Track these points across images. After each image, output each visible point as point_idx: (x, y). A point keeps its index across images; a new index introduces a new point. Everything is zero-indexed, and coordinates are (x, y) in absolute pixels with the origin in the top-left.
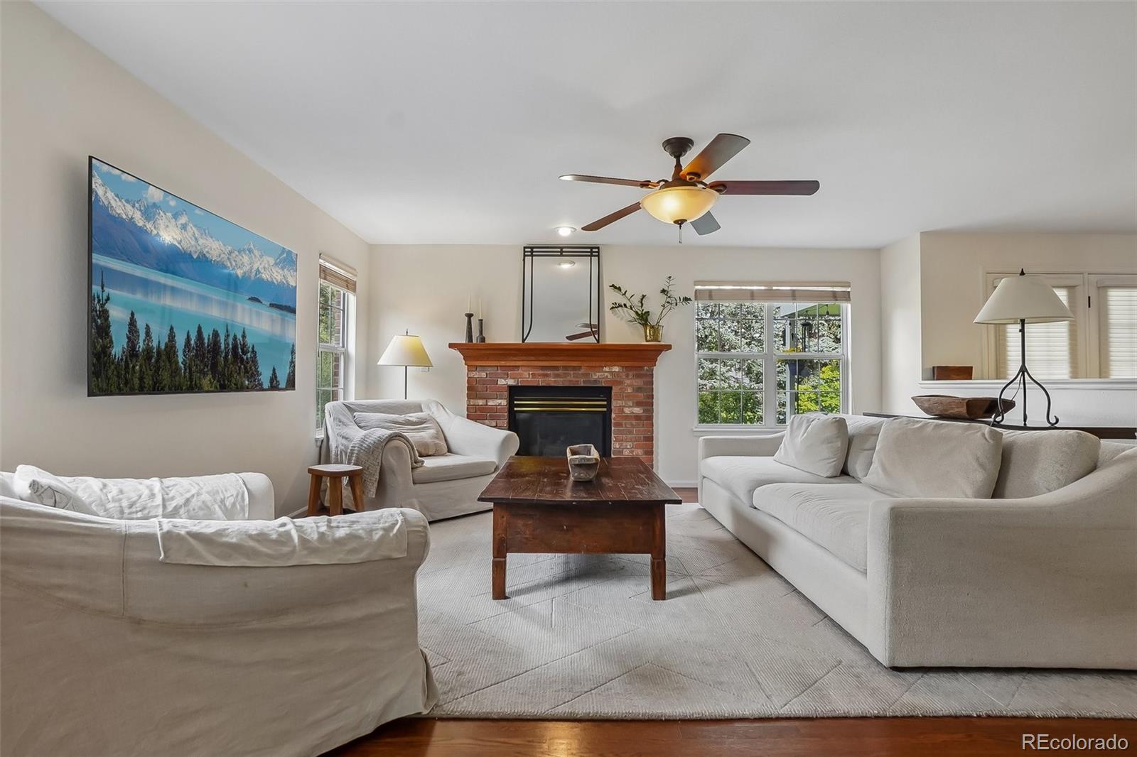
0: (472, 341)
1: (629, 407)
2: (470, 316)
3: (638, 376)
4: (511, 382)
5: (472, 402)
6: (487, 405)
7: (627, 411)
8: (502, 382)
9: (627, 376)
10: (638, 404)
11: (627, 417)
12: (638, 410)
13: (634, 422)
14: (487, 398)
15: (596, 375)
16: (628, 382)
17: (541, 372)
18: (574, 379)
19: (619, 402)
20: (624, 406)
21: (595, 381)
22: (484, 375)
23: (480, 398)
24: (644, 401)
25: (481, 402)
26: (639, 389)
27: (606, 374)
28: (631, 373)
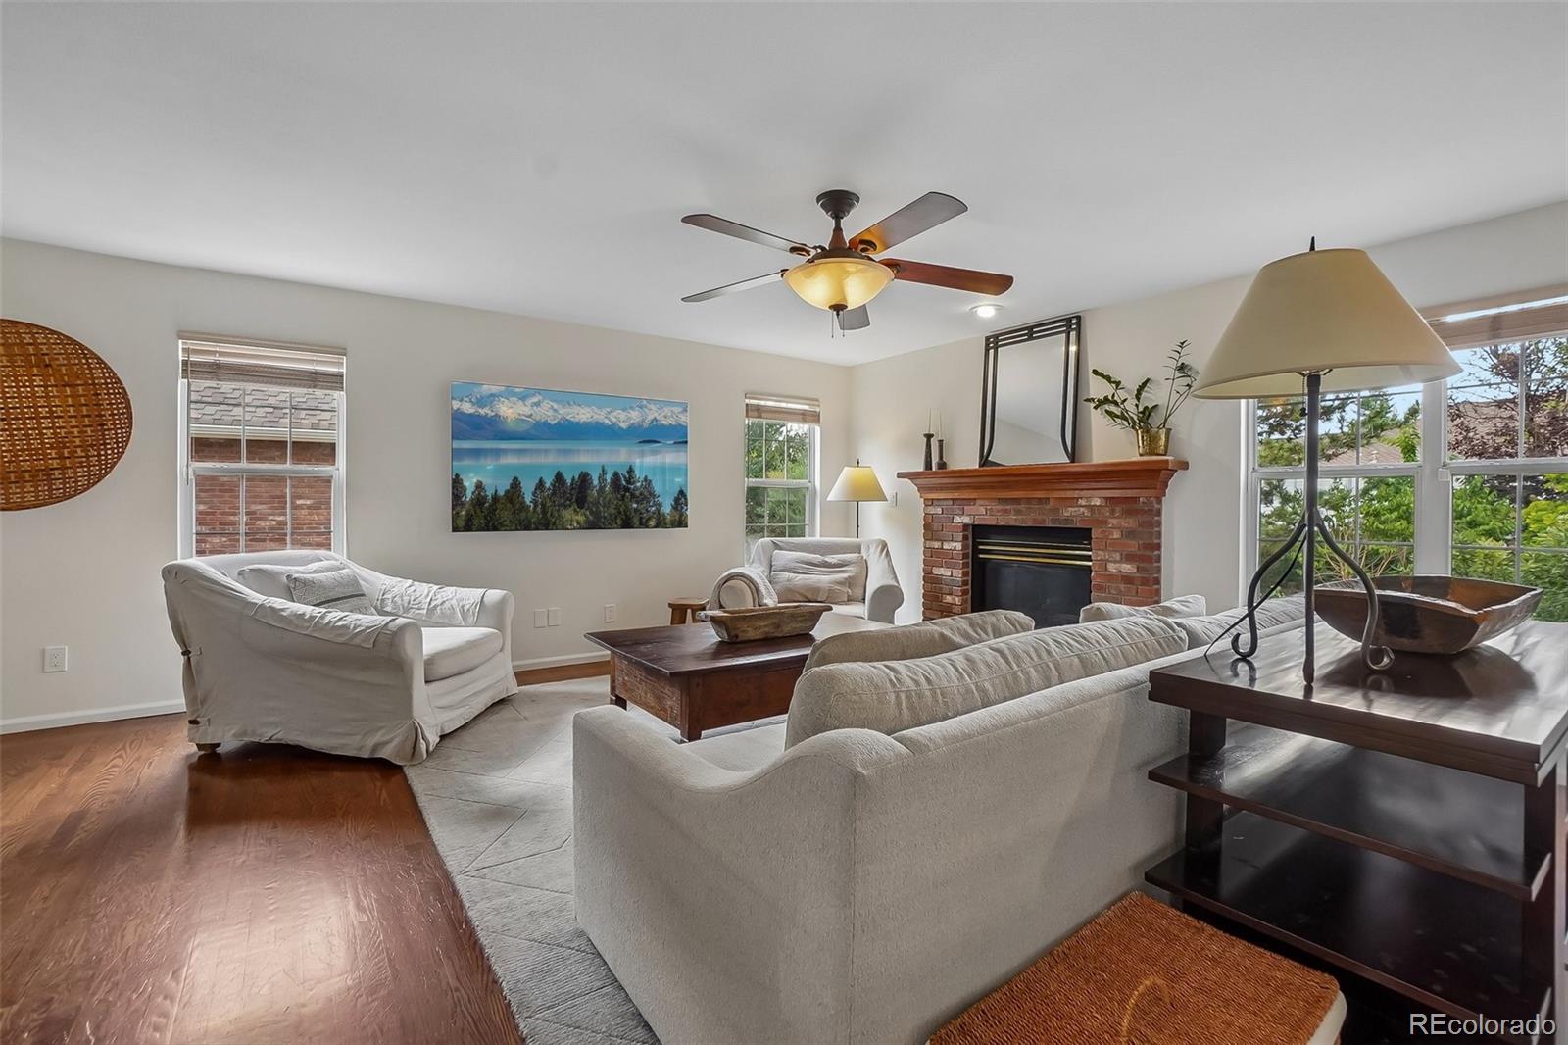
0: (931, 468)
1: (1115, 562)
2: (929, 437)
3: (1129, 513)
4: (967, 520)
5: (928, 543)
6: (942, 548)
7: (1112, 567)
8: (958, 519)
9: (1113, 511)
10: (1129, 558)
11: (1111, 577)
12: (1128, 568)
13: (1122, 587)
14: (942, 541)
15: (1069, 511)
16: (1114, 522)
17: (999, 507)
18: (1039, 517)
19: (1100, 552)
20: (1108, 560)
21: (1067, 520)
22: (939, 510)
23: (936, 540)
24: (1139, 553)
25: (937, 545)
26: (1130, 534)
27: (1082, 509)
28: (1118, 509)
